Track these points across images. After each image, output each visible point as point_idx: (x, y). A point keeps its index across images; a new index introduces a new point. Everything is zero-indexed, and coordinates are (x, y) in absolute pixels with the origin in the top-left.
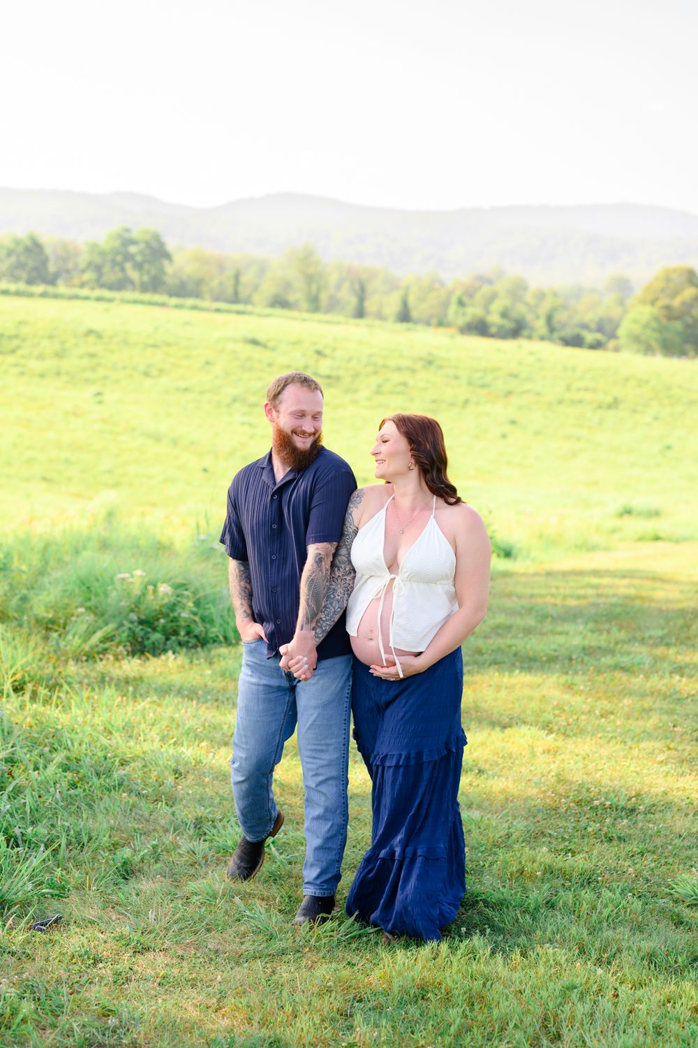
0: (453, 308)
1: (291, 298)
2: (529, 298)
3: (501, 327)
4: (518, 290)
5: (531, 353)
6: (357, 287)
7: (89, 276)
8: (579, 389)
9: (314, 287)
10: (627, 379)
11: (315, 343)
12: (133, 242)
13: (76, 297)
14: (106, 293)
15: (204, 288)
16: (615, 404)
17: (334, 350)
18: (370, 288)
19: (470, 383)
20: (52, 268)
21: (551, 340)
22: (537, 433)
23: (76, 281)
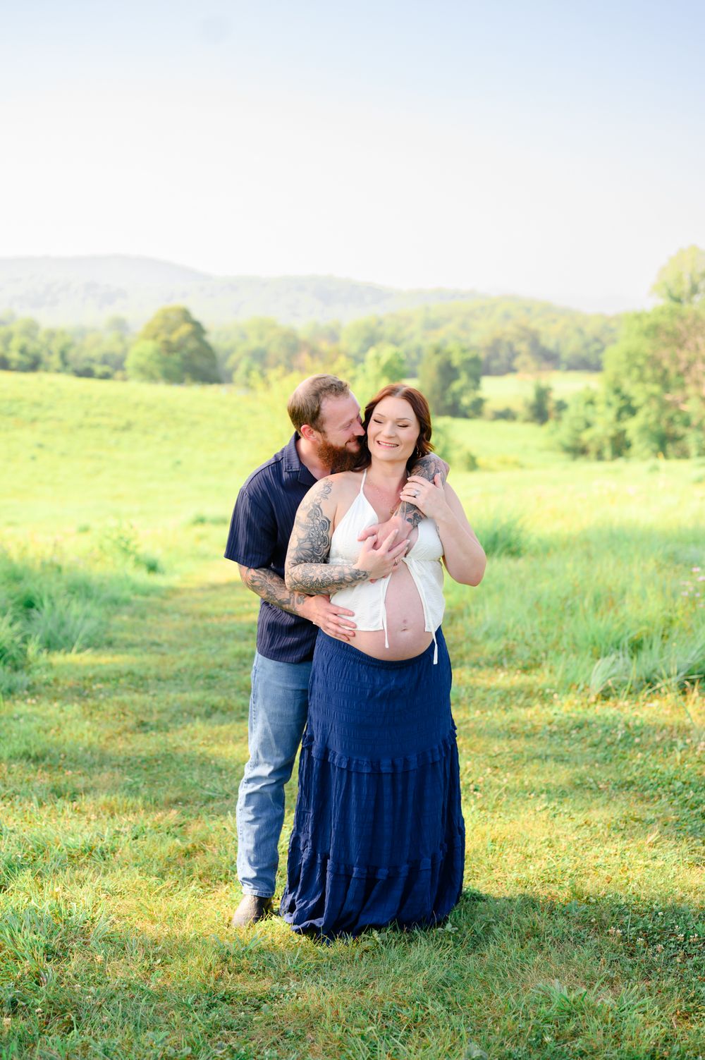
2: (41, 336)
4: (31, 329)
5: (50, 384)
8: (96, 415)
10: (136, 405)
16: (128, 427)
21: (65, 372)
22: (63, 454)
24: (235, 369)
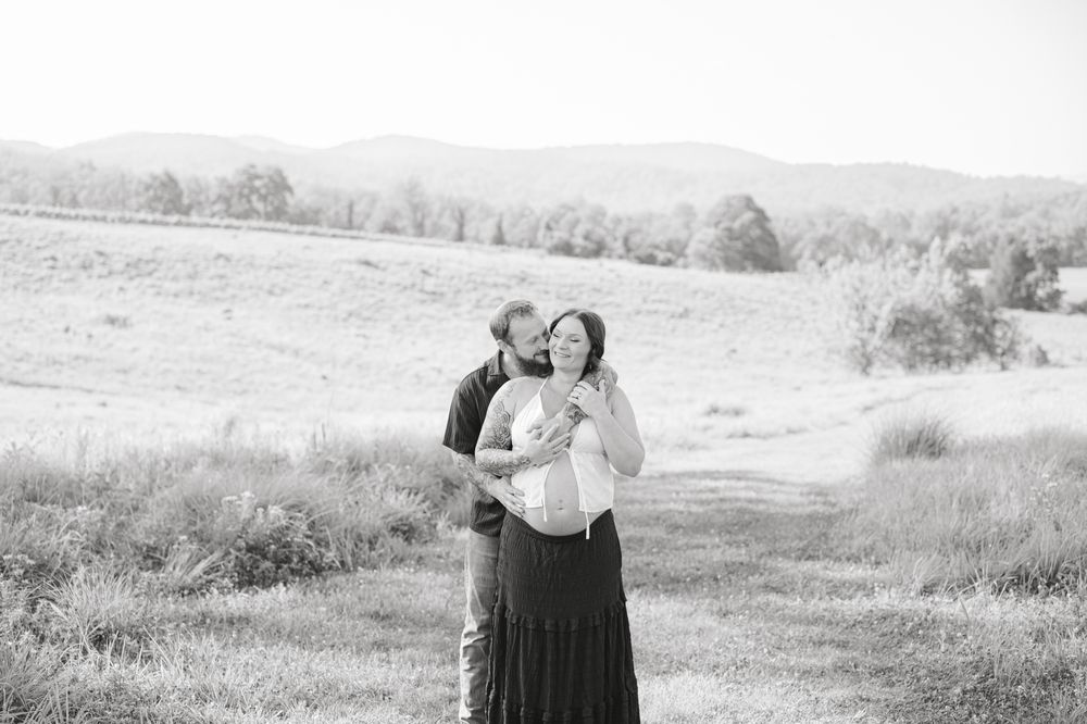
0: (541, 233)
1: (399, 225)
2: (607, 222)
3: (585, 248)
4: (598, 215)
5: (611, 271)
6: (457, 214)
7: (218, 207)
8: (654, 301)
9: (419, 215)
10: (696, 292)
11: (421, 264)
12: (258, 177)
13: (208, 225)
14: (235, 222)
15: (322, 217)
16: (685, 314)
17: (438, 269)
18: (468, 216)
19: (558, 297)
20: (186, 201)
21: (628, 258)
23: (207, 212)
24: (800, 257)
